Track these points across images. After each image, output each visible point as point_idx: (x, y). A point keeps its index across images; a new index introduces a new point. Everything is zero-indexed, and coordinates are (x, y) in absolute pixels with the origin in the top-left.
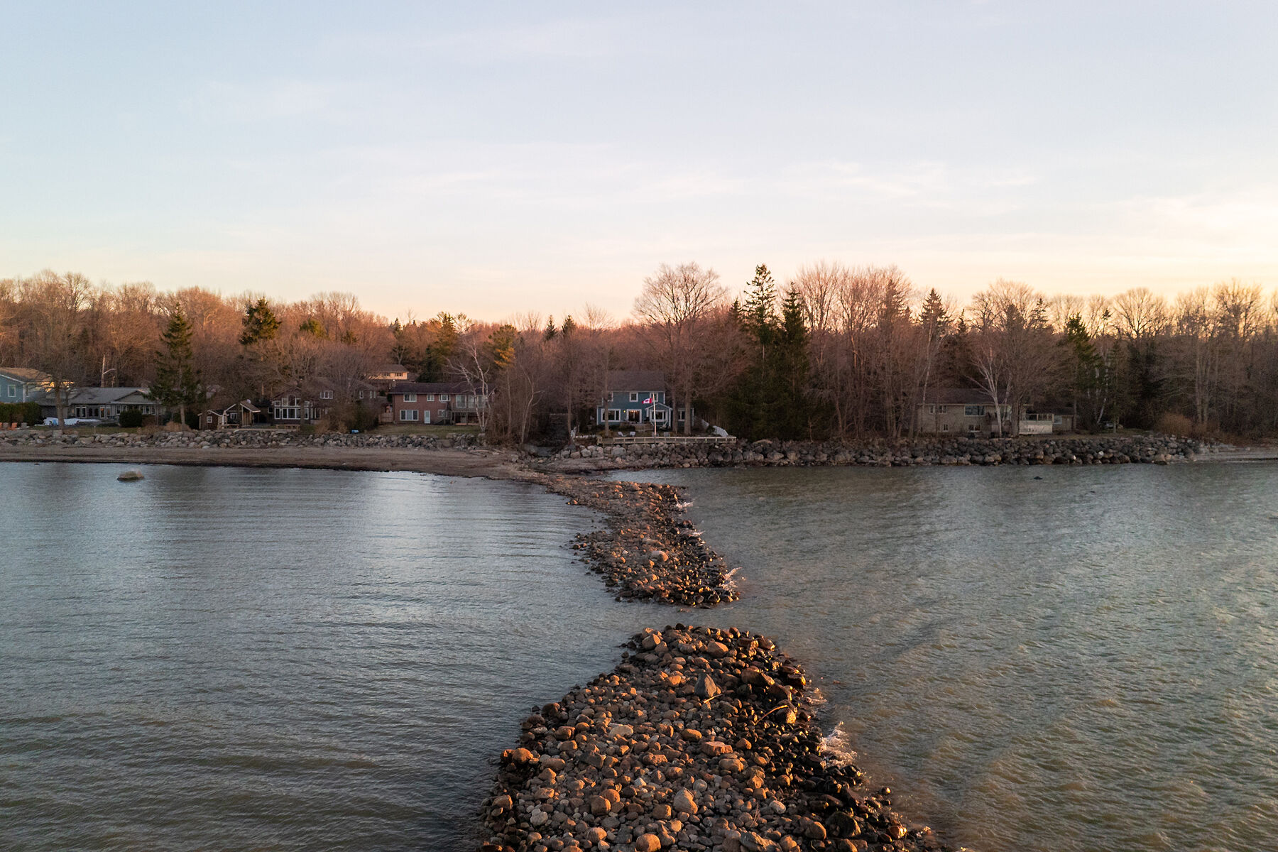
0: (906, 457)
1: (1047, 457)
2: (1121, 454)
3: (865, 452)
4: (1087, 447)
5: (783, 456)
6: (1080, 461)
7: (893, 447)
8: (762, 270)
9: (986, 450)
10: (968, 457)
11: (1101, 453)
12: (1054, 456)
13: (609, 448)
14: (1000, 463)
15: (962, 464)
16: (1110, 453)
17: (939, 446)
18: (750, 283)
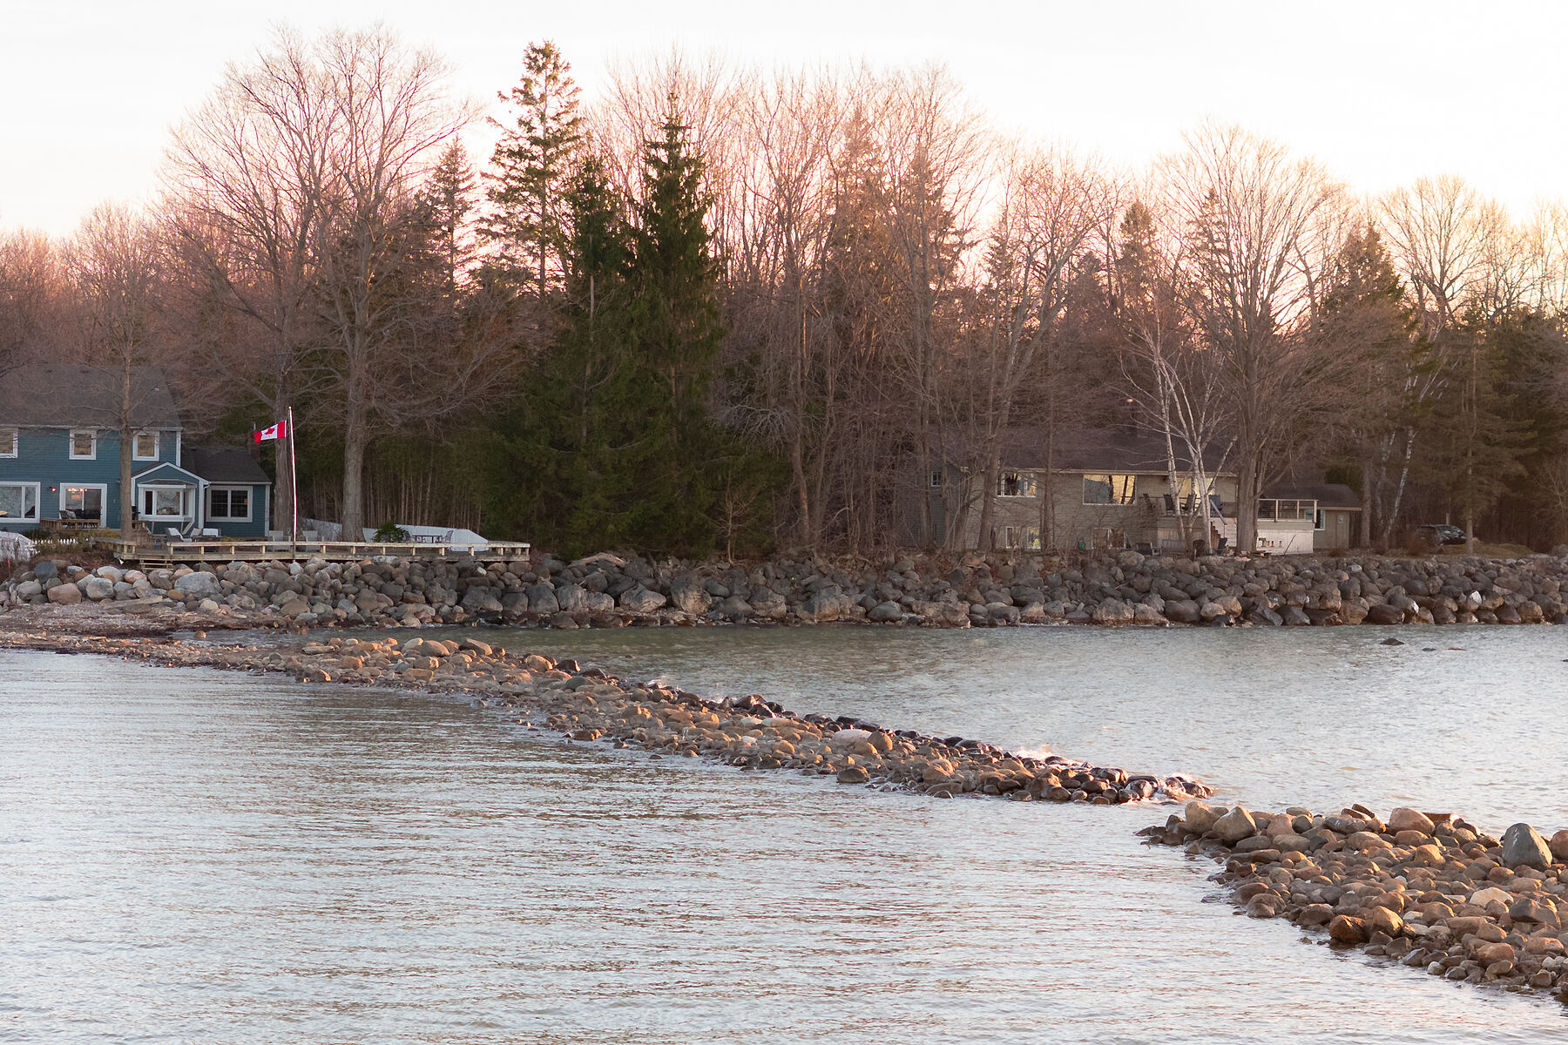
0: (1000, 604)
1: (1350, 606)
2: (1521, 598)
3: (888, 589)
4: (1438, 581)
5: (662, 601)
6: (1429, 616)
7: (955, 577)
8: (542, 58)
9: (1200, 585)
10: (1159, 603)
11: (1476, 596)
12: (1365, 604)
13: (164, 573)
14: (1239, 621)
15: (1147, 621)
16: (1496, 596)
17: (1076, 573)
18: (508, 93)
